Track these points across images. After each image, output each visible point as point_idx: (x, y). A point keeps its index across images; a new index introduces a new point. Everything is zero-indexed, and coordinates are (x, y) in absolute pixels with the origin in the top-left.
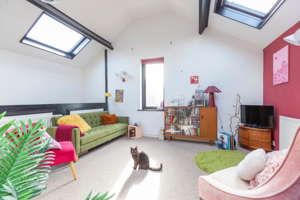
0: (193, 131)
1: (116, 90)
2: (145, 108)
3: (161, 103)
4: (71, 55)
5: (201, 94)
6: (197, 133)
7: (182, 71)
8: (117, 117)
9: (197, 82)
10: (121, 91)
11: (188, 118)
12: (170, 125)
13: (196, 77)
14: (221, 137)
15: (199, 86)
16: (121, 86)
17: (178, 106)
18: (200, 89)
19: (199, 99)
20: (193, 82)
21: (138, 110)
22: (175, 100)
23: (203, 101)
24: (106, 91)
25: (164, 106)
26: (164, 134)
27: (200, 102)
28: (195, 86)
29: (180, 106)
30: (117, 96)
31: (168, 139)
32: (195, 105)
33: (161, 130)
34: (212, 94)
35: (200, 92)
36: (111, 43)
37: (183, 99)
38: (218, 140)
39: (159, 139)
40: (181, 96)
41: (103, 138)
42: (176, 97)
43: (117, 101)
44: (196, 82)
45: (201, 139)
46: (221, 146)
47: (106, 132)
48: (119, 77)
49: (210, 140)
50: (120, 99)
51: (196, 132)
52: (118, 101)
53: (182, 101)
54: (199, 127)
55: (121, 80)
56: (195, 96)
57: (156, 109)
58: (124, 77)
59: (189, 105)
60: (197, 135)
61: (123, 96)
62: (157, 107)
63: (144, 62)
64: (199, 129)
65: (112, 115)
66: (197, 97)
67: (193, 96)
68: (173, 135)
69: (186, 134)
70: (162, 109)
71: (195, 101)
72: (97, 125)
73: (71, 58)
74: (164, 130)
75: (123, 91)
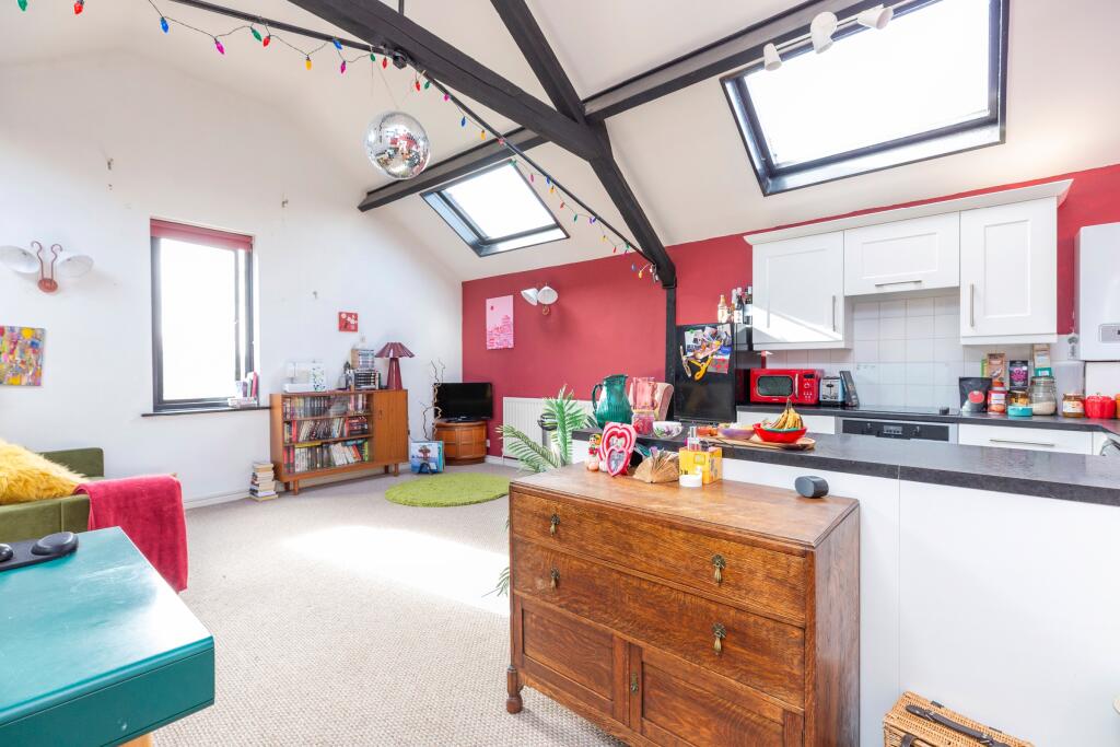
0: (353, 452)
2: (161, 406)
5: (370, 358)
6: (361, 457)
7: (315, 293)
10: (27, 335)
11: (340, 422)
12: (294, 448)
13: (353, 316)
14: (421, 451)
15: (361, 339)
17: (313, 390)
19: (363, 371)
20: (345, 327)
21: (144, 416)
23: (374, 376)
26: (275, 479)
27: (367, 378)
28: (350, 339)
29: (319, 390)
32: (357, 386)
33: (261, 470)
34: (394, 360)
35: (366, 355)
38: (414, 459)
39: (261, 499)
42: (306, 367)
44: (353, 328)
46: (423, 470)
50: (20, 372)
51: (361, 453)
53: (323, 378)
56: (352, 364)
60: (363, 461)
61: (41, 357)
63: (160, 229)
64: (366, 444)
66: (361, 367)
67: (347, 363)
68: (304, 474)
69: (337, 463)
70: (254, 403)
71: (355, 376)
74: (275, 467)
75: (40, 331)
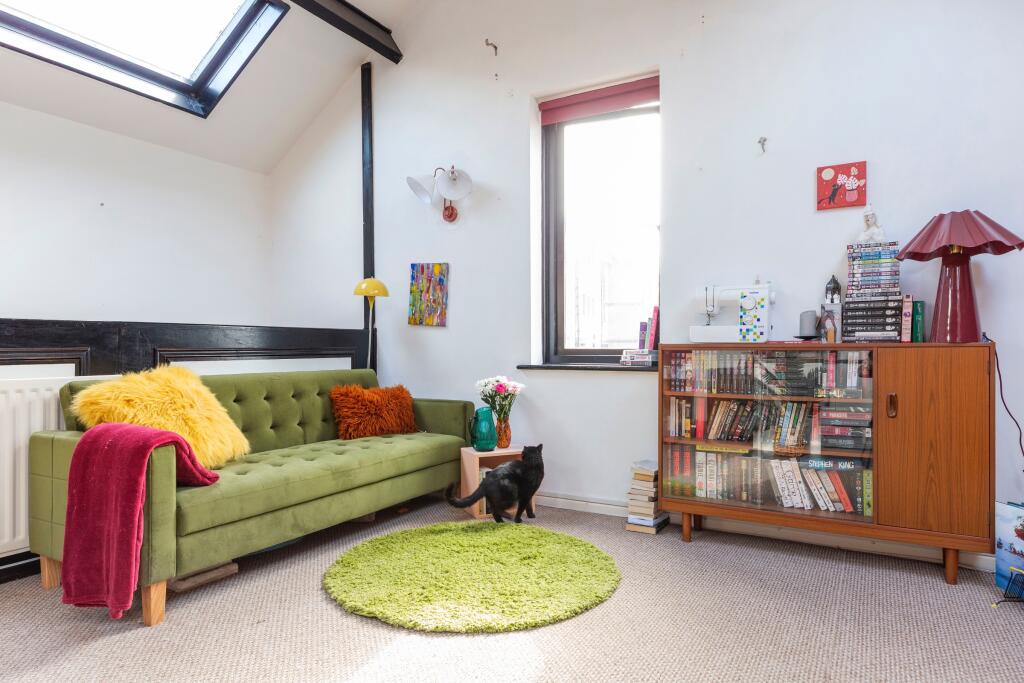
0: (831, 488)
1: (413, 266)
2: (557, 356)
3: (643, 327)
4: (200, 97)
5: (886, 264)
6: (854, 502)
7: (763, 142)
8: (414, 400)
9: (861, 200)
10: (437, 270)
11: (798, 411)
12: (694, 450)
13: (854, 171)
15: (869, 221)
16: (435, 244)
18: (880, 239)
19: (869, 295)
20: (831, 198)
21: (519, 367)
22: (724, 307)
23: (899, 309)
24: (369, 271)
25: (656, 344)
26: (655, 499)
27: (874, 315)
28: (847, 225)
29: (750, 337)
30: (416, 295)
31: (679, 527)
32: (844, 333)
33: (639, 477)
35: (879, 256)
36: (389, 28)
37: (772, 303)
38: (1002, 553)
39: (628, 527)
40: (758, 282)
41: (316, 503)
42: (729, 292)
43: (416, 320)
44: (852, 197)
45: (884, 539)
47: (338, 473)
48: (427, 200)
49: (945, 551)
50: (432, 312)
51: (853, 495)
52: (421, 323)
53: (762, 313)
54: (867, 464)
55: (439, 215)
56: (844, 281)
57: (617, 360)
58: (451, 195)
59: (810, 331)
60: (857, 513)
61: (446, 294)
62: (620, 352)
63: (553, 113)
64: (868, 476)
65: (387, 391)
66: (859, 287)
67: (834, 280)
68: (708, 503)
69: (787, 503)
70: (649, 359)
71: (845, 310)
72: (305, 436)
73: (202, 113)
74: (656, 479)
75: (445, 269)
